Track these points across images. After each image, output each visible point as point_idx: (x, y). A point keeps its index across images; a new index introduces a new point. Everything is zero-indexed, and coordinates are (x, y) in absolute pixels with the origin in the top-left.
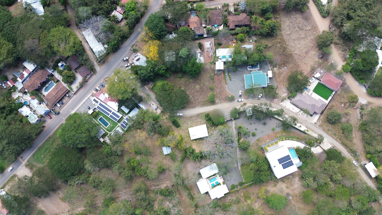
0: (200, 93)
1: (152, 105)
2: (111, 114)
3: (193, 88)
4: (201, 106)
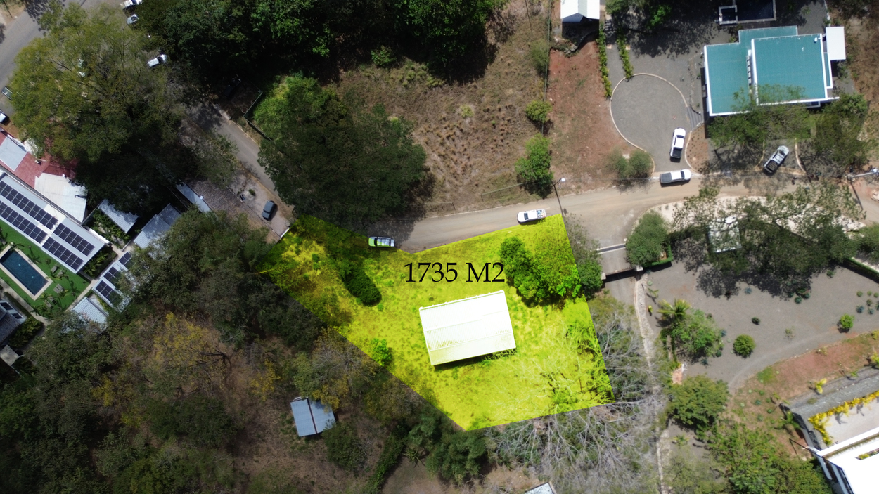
0: (478, 142)
1: (246, 193)
2: (50, 233)
3: (444, 114)
4: (482, 203)
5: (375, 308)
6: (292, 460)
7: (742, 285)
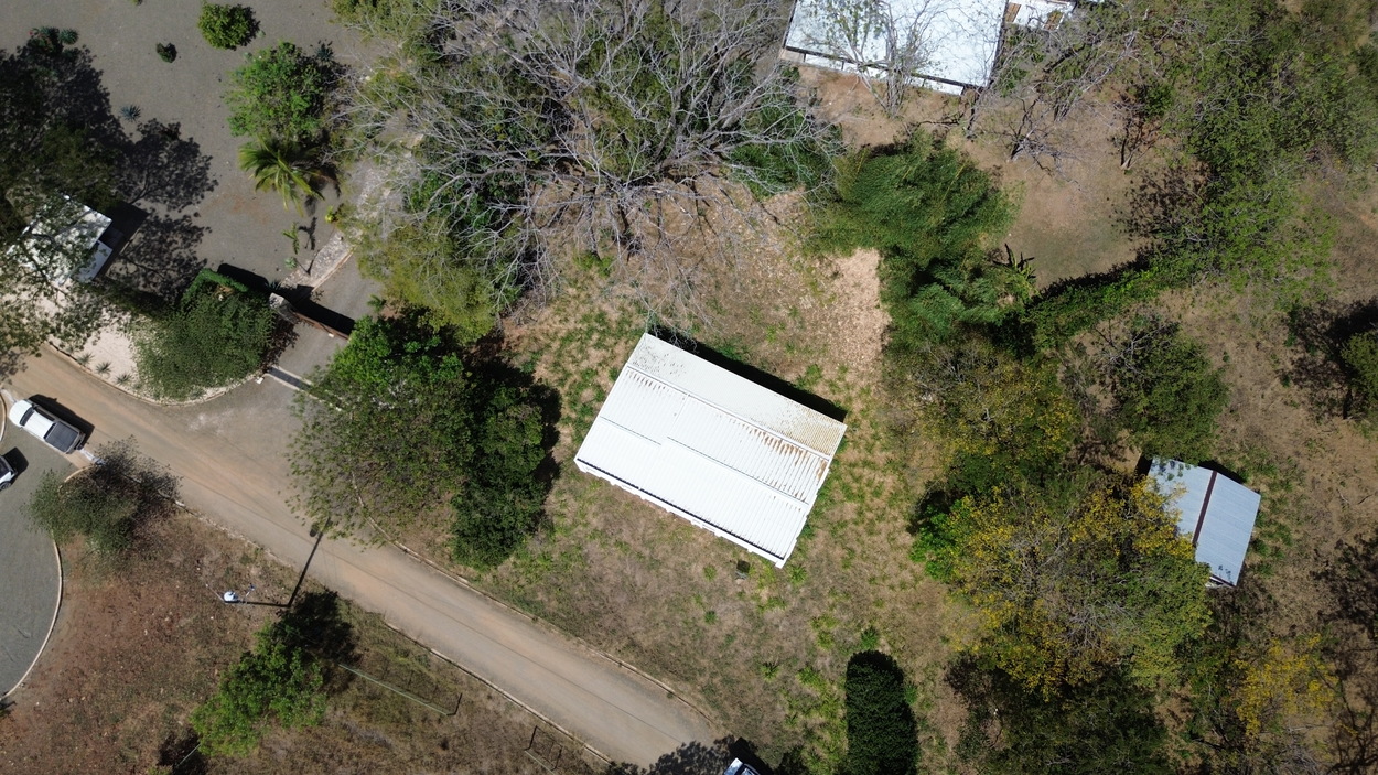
4: (466, 695)
5: (883, 647)
6: (1303, 462)
7: (132, 131)
